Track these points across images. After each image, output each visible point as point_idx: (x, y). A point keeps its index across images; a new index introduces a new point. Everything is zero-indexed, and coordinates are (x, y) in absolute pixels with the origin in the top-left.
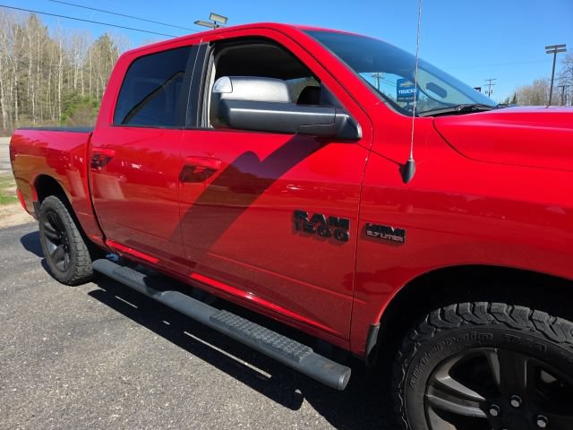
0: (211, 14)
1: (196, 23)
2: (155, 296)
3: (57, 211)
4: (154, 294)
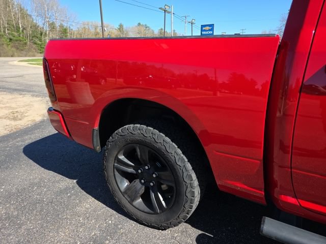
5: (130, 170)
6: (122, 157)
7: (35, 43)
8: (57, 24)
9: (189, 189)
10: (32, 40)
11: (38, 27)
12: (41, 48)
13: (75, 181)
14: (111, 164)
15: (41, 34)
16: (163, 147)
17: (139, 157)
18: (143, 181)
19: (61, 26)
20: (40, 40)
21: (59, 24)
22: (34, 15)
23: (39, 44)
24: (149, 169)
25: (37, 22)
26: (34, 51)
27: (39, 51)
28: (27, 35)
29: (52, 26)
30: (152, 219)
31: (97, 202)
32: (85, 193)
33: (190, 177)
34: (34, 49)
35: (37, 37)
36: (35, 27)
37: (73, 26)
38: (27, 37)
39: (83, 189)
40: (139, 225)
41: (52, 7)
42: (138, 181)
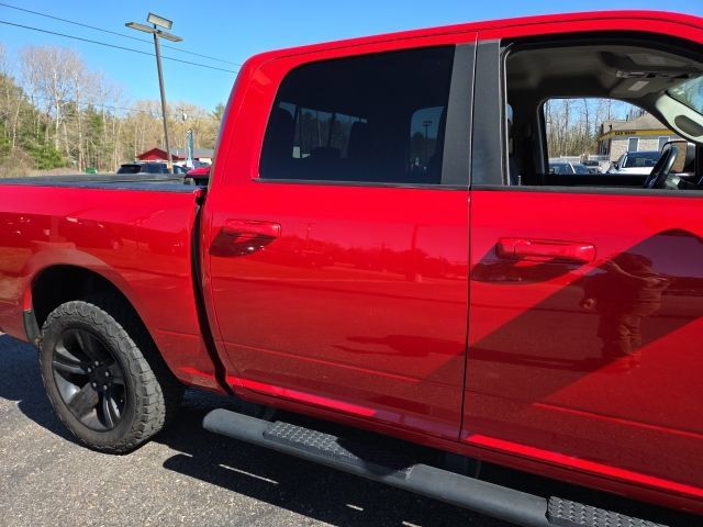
0: (150, 14)
1: (127, 25)
2: (391, 479)
3: (97, 328)
4: (385, 474)
5: (76, 369)
6: (62, 351)
7: (28, 148)
8: (81, 108)
9: (139, 385)
10: (23, 140)
11: (37, 113)
12: (43, 157)
13: (17, 402)
14: (48, 363)
15: (44, 129)
16: (104, 330)
17: (82, 347)
18: (95, 385)
19: (90, 110)
20: (41, 142)
21: (86, 106)
22: (28, 89)
23: (37, 150)
24: (100, 365)
25: (35, 104)
26: (25, 164)
27: (38, 165)
28: (12, 132)
29: (70, 110)
30: (105, 438)
31: (40, 427)
32: (26, 417)
33: (139, 367)
34: (25, 160)
35: (35, 136)
36: (31, 113)
37: (114, 109)
38: (12, 135)
39: (24, 412)
40: (90, 452)
41: (69, 71)
42: (88, 385)
